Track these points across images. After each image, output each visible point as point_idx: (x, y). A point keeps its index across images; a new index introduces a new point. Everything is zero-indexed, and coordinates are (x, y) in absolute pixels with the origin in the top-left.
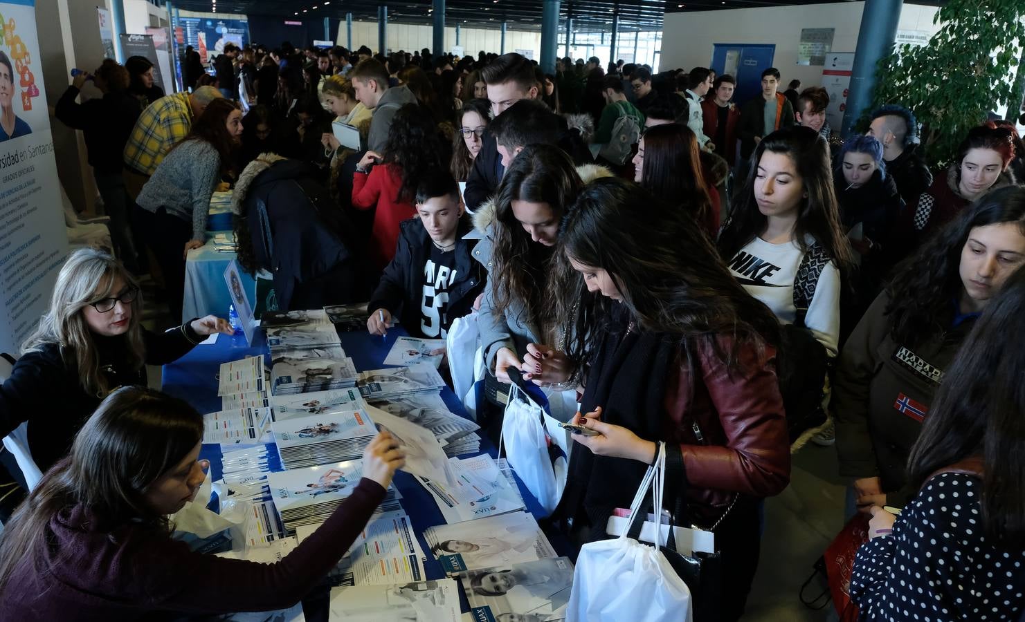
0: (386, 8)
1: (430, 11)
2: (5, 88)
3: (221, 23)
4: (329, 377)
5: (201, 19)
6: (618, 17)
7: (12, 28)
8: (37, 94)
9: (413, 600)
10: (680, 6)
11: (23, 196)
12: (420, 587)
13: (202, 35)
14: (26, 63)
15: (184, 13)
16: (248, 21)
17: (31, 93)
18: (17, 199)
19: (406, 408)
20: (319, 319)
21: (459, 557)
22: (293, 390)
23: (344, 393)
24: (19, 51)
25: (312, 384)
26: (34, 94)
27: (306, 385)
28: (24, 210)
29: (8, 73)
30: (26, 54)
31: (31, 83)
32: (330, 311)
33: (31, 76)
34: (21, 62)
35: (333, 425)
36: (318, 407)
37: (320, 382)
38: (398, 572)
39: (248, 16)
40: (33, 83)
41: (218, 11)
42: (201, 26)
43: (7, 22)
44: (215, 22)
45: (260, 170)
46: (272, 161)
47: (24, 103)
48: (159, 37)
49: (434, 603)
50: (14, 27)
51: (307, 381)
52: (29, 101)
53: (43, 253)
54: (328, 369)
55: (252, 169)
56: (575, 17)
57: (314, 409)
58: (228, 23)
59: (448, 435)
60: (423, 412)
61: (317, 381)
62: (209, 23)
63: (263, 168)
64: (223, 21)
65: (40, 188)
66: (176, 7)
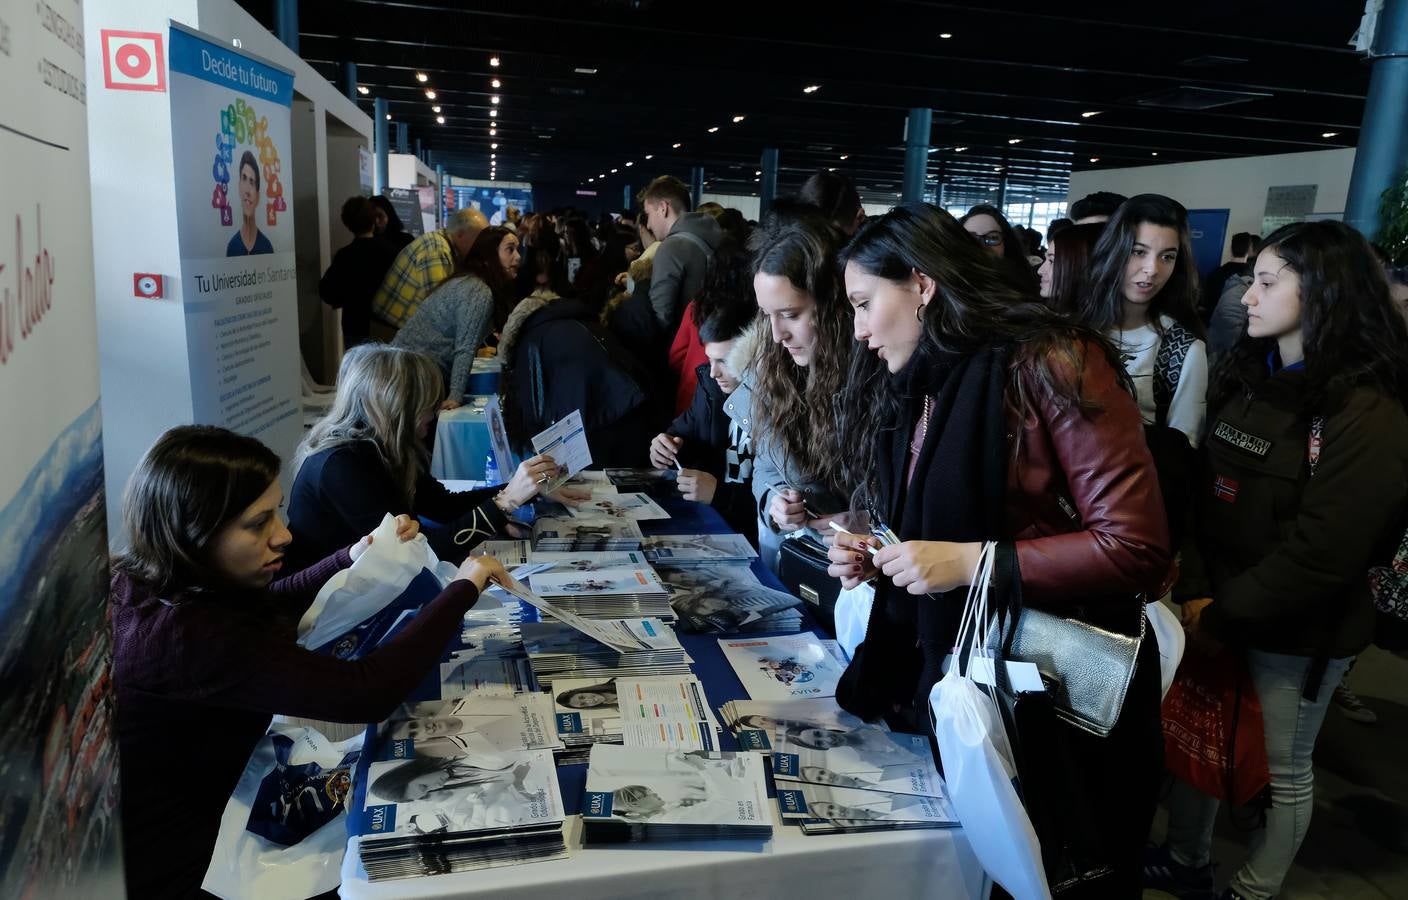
0: (702, 170)
1: (758, 173)
2: (249, 195)
3: (499, 192)
4: (605, 535)
5: (477, 188)
6: (1007, 180)
7: (264, 128)
8: (284, 208)
9: (701, 768)
10: (1093, 160)
11: (257, 325)
12: (711, 754)
13: (476, 205)
14: (276, 171)
15: (457, 181)
16: (532, 190)
17: (277, 206)
18: (249, 327)
19: (704, 578)
20: (598, 481)
21: (763, 734)
22: (559, 547)
23: (625, 555)
24: (269, 155)
25: (584, 541)
26: (280, 207)
27: (575, 542)
28: (256, 342)
29: (254, 178)
30: (276, 160)
31: (278, 194)
32: (613, 473)
33: (279, 186)
34: (270, 169)
35: (608, 582)
36: (589, 566)
37: (595, 540)
38: (682, 739)
39: (532, 184)
40: (280, 195)
41: (497, 178)
42: (476, 195)
43: (259, 120)
44: (493, 192)
45: (533, 309)
46: (549, 299)
47: (268, 217)
48: (426, 198)
49: (730, 774)
50: (267, 126)
51: (577, 536)
52: (275, 215)
53: (272, 399)
54: (605, 528)
55: (523, 308)
56: (948, 180)
57: (583, 566)
58: (508, 193)
59: (760, 607)
60: (726, 583)
61: (591, 539)
62: (485, 193)
63: (539, 306)
64: (502, 190)
65: (275, 320)
66: (448, 173)
